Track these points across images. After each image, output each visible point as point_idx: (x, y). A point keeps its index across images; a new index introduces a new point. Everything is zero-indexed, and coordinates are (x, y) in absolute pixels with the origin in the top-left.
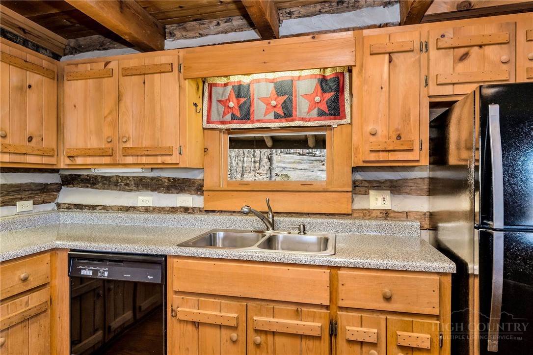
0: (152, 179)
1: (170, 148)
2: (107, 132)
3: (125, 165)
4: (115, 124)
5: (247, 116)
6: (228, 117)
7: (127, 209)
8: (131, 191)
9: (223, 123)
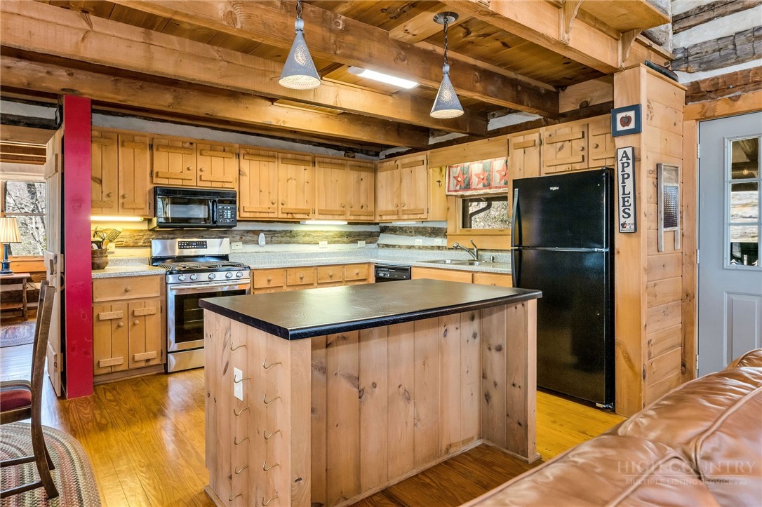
0: (423, 228)
1: (423, 210)
2: (396, 201)
3: (404, 220)
4: (399, 196)
5: (468, 186)
6: (458, 188)
7: (410, 247)
8: (412, 236)
9: (456, 191)
